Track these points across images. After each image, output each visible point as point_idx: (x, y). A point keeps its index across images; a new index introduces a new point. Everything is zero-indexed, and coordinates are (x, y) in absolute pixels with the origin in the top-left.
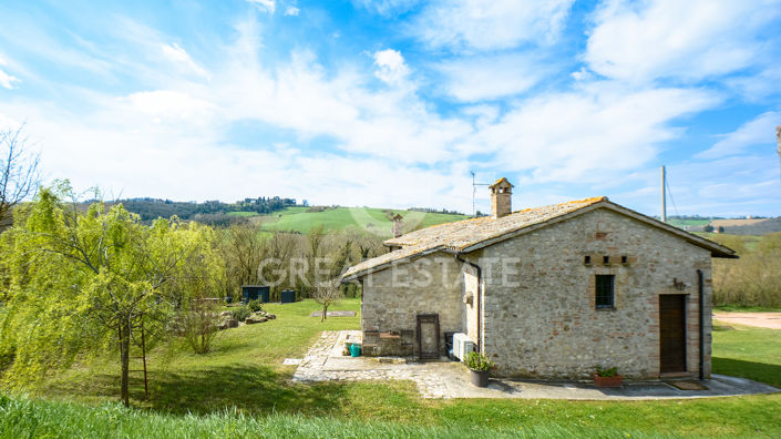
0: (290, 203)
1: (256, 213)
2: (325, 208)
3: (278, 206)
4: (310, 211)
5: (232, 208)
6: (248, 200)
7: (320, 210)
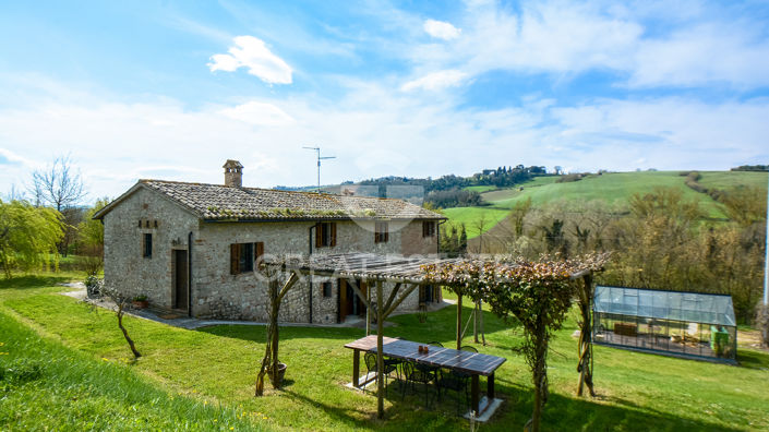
0: (538, 171)
1: (494, 187)
2: (583, 175)
3: (521, 176)
4: (561, 181)
5: (468, 182)
6: (486, 172)
7: (575, 178)
